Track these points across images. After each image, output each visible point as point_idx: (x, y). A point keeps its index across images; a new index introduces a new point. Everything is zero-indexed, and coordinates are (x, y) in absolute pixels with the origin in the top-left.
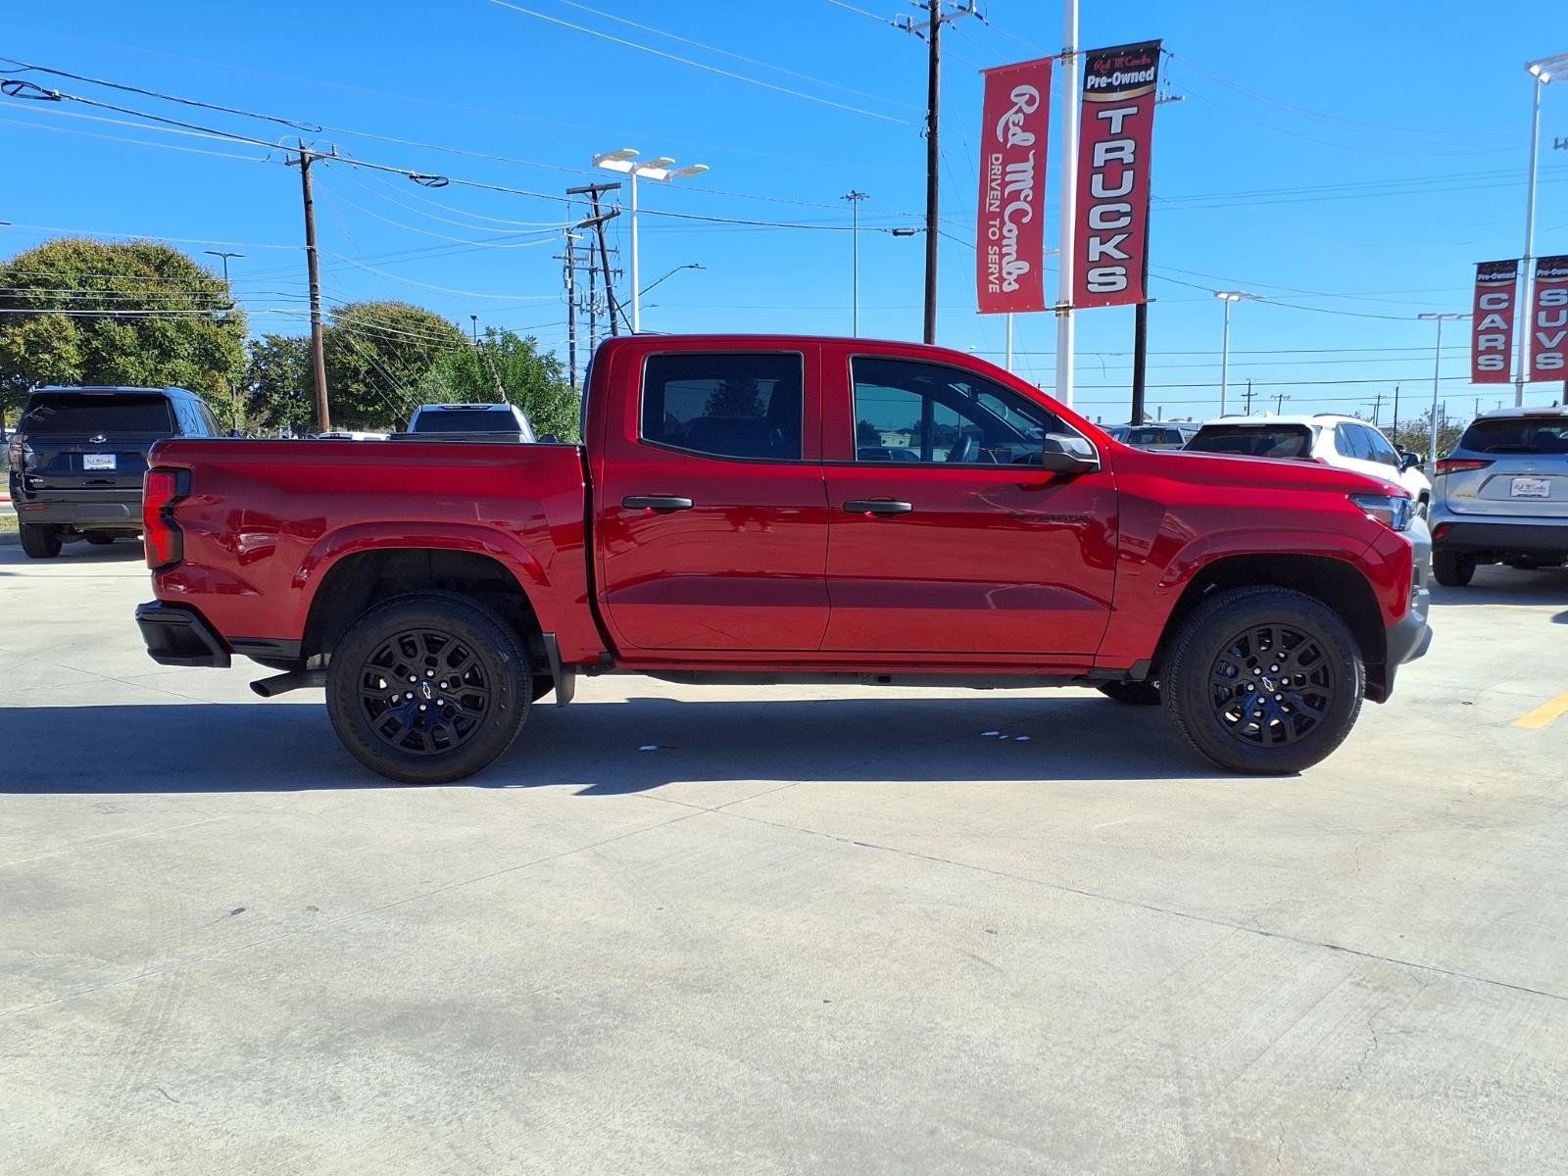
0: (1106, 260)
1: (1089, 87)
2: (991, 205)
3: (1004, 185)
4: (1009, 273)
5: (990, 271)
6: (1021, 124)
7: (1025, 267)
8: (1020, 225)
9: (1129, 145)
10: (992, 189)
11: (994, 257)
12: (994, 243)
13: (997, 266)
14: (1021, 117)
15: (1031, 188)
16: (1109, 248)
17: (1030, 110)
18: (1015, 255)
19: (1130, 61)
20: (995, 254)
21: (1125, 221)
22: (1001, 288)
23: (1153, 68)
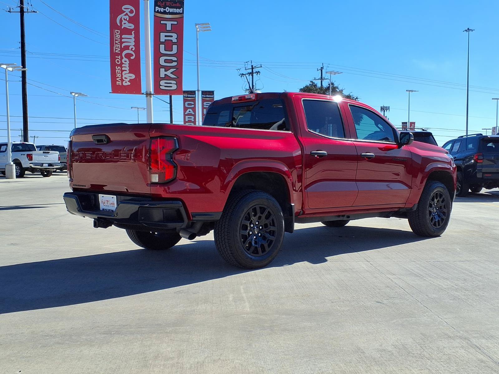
0: (167, 77)
1: (156, 11)
2: (116, 50)
3: (121, 43)
4: (125, 78)
5: (117, 76)
6: (128, 20)
7: (133, 76)
8: (130, 60)
9: (175, 36)
10: (116, 43)
11: (118, 71)
12: (118, 65)
13: (120, 75)
14: (127, 17)
15: (133, 46)
16: (168, 73)
17: (132, 15)
18: (128, 72)
19: (172, 4)
20: (119, 69)
21: (175, 64)
22: (122, 83)
23: (182, 8)
